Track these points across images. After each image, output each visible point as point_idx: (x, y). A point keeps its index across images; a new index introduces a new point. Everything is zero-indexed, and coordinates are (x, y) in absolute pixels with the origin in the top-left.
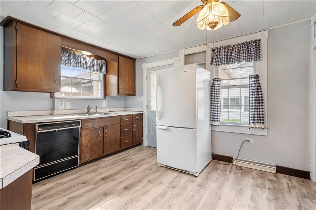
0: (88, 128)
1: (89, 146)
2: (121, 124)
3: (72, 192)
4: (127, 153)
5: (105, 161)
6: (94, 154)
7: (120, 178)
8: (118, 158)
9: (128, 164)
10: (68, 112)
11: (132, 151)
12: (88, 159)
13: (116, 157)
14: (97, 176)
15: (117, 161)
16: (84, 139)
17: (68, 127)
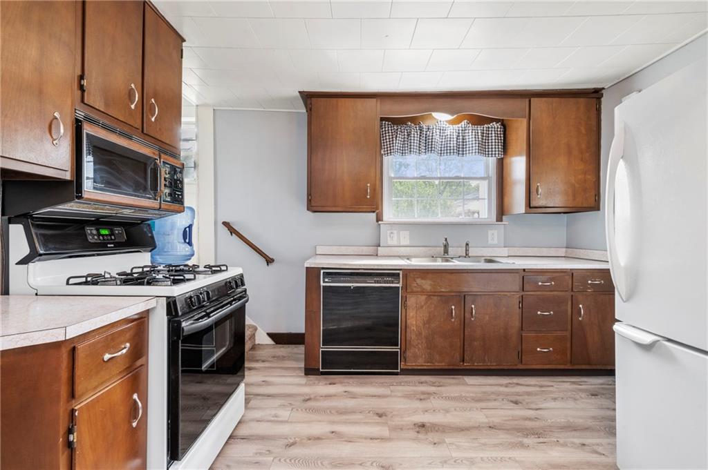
0: (423, 292)
1: (423, 333)
2: (523, 293)
3: (345, 423)
4: (541, 386)
5: (466, 384)
6: (437, 357)
7: (458, 447)
8: (502, 389)
9: (514, 419)
10: (403, 251)
11: (567, 386)
12: (420, 363)
13: (501, 385)
14: (415, 411)
15: (493, 397)
16: (411, 314)
17: (375, 283)
